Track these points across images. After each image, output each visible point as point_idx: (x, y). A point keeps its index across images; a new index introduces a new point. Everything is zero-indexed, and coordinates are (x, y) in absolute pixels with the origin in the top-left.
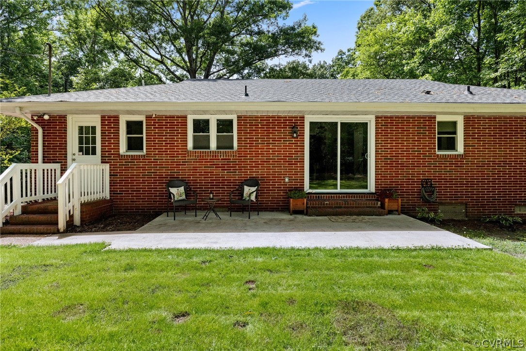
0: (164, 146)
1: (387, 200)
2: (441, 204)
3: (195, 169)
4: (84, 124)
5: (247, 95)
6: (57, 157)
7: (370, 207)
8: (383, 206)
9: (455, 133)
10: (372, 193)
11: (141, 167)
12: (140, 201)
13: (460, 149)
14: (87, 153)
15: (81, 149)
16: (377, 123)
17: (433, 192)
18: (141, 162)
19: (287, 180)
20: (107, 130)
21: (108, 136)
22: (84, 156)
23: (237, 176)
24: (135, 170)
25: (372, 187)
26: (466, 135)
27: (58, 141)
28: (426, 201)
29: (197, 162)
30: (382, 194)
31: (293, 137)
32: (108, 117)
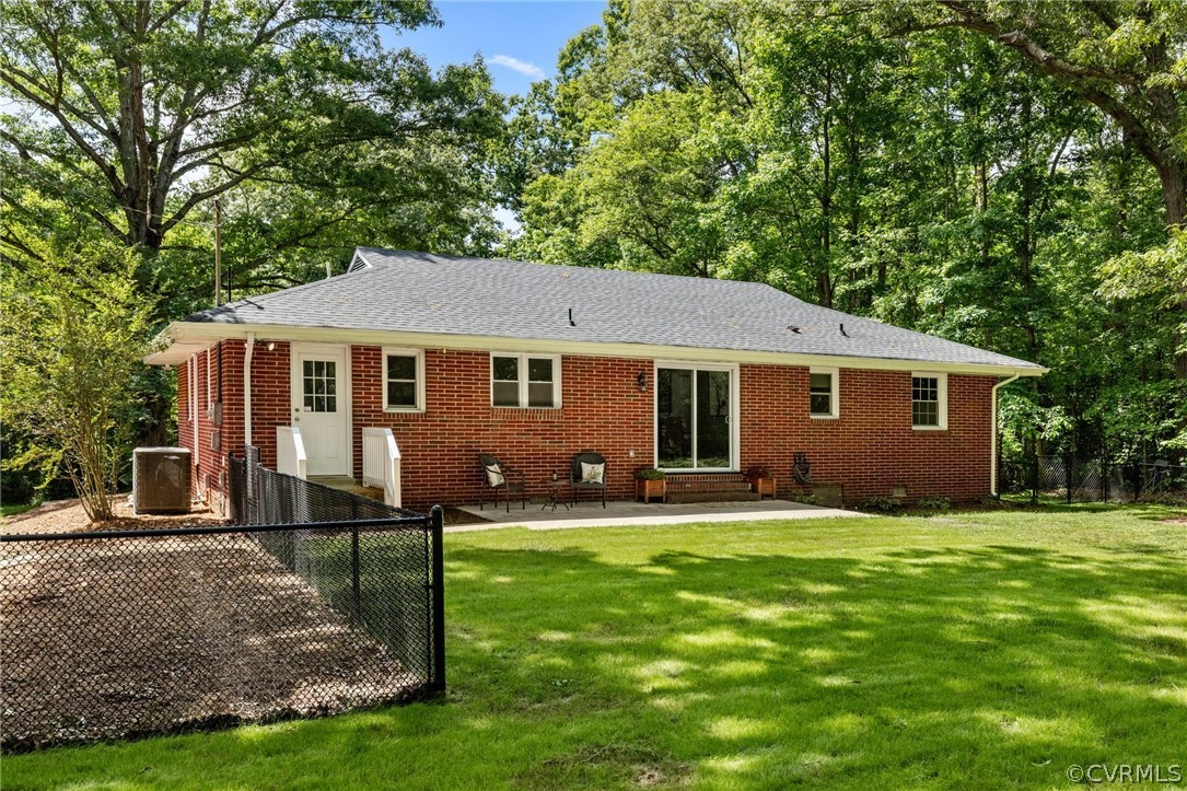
0: (456, 400)
1: (760, 480)
2: (816, 486)
3: (503, 436)
4: (314, 358)
5: (573, 324)
6: (276, 414)
7: (739, 491)
8: (754, 489)
9: (829, 390)
10: (737, 473)
11: (421, 434)
12: (418, 490)
13: (836, 412)
14: (320, 409)
15: (308, 402)
16: (742, 375)
17: (807, 470)
18: (419, 425)
19: (632, 454)
20: (364, 371)
21: (365, 380)
22: (314, 413)
23: (565, 448)
24: (410, 438)
25: (735, 463)
26: (843, 395)
27: (278, 387)
28: (801, 483)
29: (506, 426)
30: (752, 473)
31: (641, 391)
32: (365, 349)
